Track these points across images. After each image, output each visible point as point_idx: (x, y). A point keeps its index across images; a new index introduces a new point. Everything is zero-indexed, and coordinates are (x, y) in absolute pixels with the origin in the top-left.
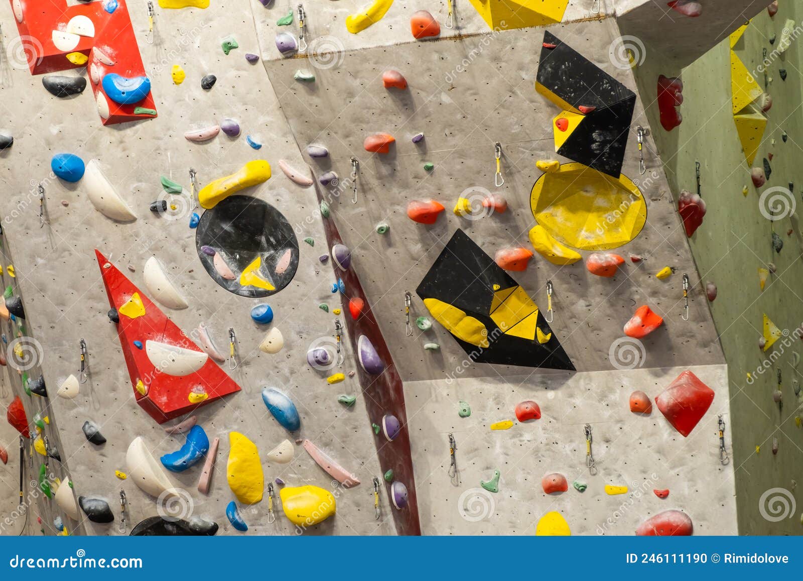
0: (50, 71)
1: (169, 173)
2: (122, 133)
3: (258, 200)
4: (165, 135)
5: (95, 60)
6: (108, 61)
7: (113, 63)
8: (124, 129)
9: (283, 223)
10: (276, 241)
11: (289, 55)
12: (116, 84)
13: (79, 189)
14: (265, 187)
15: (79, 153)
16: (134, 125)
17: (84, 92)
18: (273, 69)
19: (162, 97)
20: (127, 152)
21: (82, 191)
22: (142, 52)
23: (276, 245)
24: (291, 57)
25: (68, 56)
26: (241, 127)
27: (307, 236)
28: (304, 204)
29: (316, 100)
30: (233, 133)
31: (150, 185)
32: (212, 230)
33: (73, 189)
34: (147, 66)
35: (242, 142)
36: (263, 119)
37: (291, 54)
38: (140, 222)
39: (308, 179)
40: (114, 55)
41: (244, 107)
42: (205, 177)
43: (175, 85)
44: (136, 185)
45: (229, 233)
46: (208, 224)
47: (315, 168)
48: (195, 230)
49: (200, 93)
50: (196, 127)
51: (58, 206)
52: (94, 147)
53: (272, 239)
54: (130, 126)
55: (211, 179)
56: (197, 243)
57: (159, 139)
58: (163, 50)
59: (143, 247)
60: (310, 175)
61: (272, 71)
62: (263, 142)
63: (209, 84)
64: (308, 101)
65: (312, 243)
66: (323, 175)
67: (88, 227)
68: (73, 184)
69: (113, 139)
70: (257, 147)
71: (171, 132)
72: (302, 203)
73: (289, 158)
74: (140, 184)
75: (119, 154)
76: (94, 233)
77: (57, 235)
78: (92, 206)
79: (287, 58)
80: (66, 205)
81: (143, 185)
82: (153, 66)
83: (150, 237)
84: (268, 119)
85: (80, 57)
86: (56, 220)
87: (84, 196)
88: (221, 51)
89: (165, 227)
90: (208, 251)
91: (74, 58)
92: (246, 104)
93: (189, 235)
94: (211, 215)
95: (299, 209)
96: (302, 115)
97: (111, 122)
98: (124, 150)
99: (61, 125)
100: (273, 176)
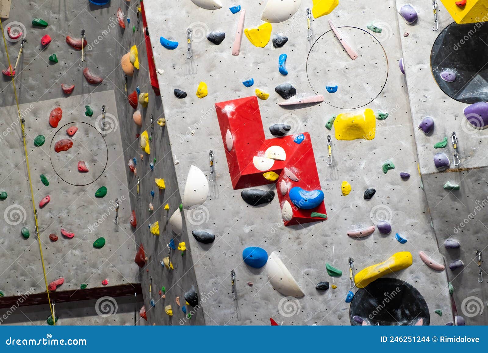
0: (248, 187)
1: (333, 262)
2: (298, 231)
3: (401, 282)
4: (332, 233)
5: (285, 177)
6: (294, 177)
7: (298, 179)
8: (301, 228)
9: (419, 299)
10: (410, 313)
11: (442, 170)
12: (300, 194)
13: (262, 273)
14: (407, 271)
15: (264, 246)
16: (308, 226)
17: (273, 201)
18: (428, 181)
19: (332, 205)
20: (301, 246)
21: (264, 275)
22: (320, 173)
23: (410, 315)
24: (444, 171)
25: (264, 175)
26: (392, 227)
27: (436, 308)
28: (436, 284)
29: (457, 205)
30: (385, 231)
31: (317, 270)
32: (363, 305)
33: (258, 273)
34: (323, 183)
35: (392, 237)
36: (409, 221)
37: (444, 169)
38: (307, 298)
39: (441, 266)
40: (299, 174)
41: (395, 212)
42: (361, 265)
43: (343, 196)
44: (306, 270)
45: (374, 306)
46: (360, 299)
47: (447, 258)
48: (349, 304)
49: (361, 202)
50: (357, 227)
51: (245, 286)
52: (276, 242)
53: (407, 312)
54: (305, 227)
55: (365, 266)
56: (350, 314)
57: (326, 236)
58: (336, 171)
59: (307, 317)
60: (443, 263)
61: (428, 182)
62: (408, 238)
63: (369, 195)
64: (451, 206)
65: (439, 313)
66: (454, 262)
67: (266, 301)
68: (257, 270)
69: (291, 236)
70: (403, 242)
71: (336, 231)
72: (435, 283)
73: (427, 250)
74: (309, 269)
75: (295, 246)
76: (270, 306)
77: (241, 308)
78: (271, 286)
79: (441, 172)
80: (251, 285)
81: (312, 271)
82: (328, 182)
83: (314, 309)
84: (413, 221)
85: (273, 175)
86: (242, 296)
87: (265, 278)
88: (381, 170)
89: (325, 302)
90: (358, 320)
91: (269, 176)
92: (397, 210)
93: (345, 307)
94: (362, 293)
95: (432, 288)
96: (444, 216)
97: (291, 223)
98: (299, 244)
99: (253, 226)
100: (414, 263)
